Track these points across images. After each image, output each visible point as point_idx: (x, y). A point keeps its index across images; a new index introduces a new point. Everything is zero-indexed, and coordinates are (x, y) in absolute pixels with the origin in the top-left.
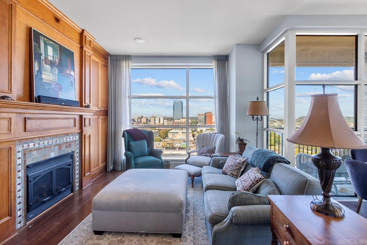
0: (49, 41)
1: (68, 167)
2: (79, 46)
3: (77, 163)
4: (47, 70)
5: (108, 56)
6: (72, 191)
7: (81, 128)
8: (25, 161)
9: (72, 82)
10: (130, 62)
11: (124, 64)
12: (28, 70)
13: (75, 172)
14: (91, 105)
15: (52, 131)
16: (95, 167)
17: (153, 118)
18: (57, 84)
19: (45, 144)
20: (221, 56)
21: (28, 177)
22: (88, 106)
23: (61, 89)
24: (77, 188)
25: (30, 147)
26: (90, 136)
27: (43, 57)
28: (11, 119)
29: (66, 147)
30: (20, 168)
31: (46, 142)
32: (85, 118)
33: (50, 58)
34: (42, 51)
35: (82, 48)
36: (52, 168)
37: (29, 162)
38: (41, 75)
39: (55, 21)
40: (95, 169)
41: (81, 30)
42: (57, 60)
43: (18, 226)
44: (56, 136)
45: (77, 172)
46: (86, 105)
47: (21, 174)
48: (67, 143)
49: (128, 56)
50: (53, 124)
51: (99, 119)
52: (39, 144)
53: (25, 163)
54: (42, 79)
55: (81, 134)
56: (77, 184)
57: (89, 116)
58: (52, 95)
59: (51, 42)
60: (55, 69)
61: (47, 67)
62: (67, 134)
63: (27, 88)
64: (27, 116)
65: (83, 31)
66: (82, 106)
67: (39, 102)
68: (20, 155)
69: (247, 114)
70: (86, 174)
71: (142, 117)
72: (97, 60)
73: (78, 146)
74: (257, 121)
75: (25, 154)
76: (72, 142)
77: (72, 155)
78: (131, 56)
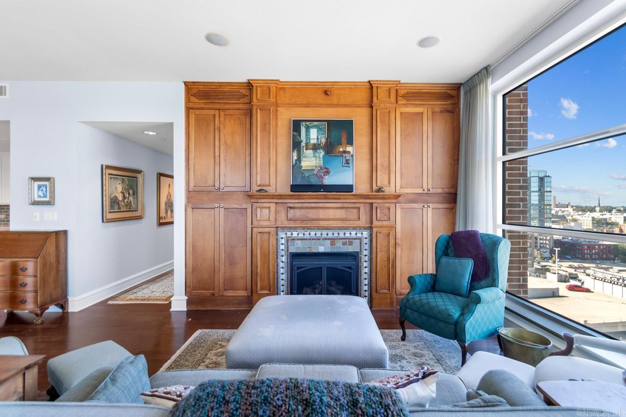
0: (312, 123)
3: (366, 269)
4: (308, 156)
7: (371, 222)
8: (288, 248)
9: (347, 160)
18: (321, 168)
19: (311, 235)
21: (292, 264)
23: (327, 173)
25: (293, 235)
27: (303, 144)
28: (270, 208)
29: (344, 244)
30: (283, 253)
31: (313, 233)
32: (377, 208)
33: (314, 141)
34: (303, 137)
36: (322, 264)
37: (293, 250)
38: (300, 163)
41: (366, 84)
42: (323, 141)
44: (327, 228)
46: (378, 188)
47: (284, 259)
48: (345, 239)
50: (322, 214)
51: (424, 208)
52: (304, 234)
53: (288, 250)
54: (302, 167)
55: (370, 229)
57: (386, 205)
58: (314, 182)
59: (316, 123)
60: (319, 152)
61: (310, 152)
62: (345, 228)
64: (289, 205)
68: (283, 241)
72: (418, 109)
73: (366, 246)
75: (288, 241)
76: (355, 239)
77: (354, 257)
78: (488, 66)
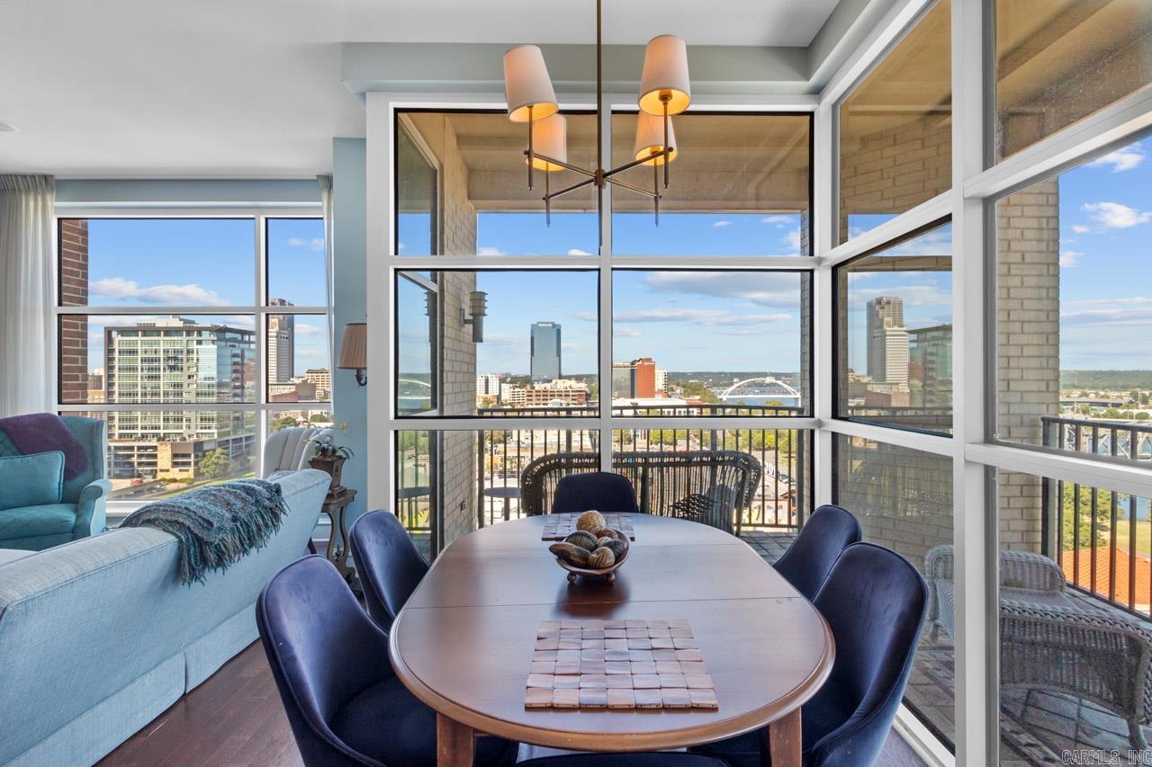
11: (32, 204)
78: (52, 176)
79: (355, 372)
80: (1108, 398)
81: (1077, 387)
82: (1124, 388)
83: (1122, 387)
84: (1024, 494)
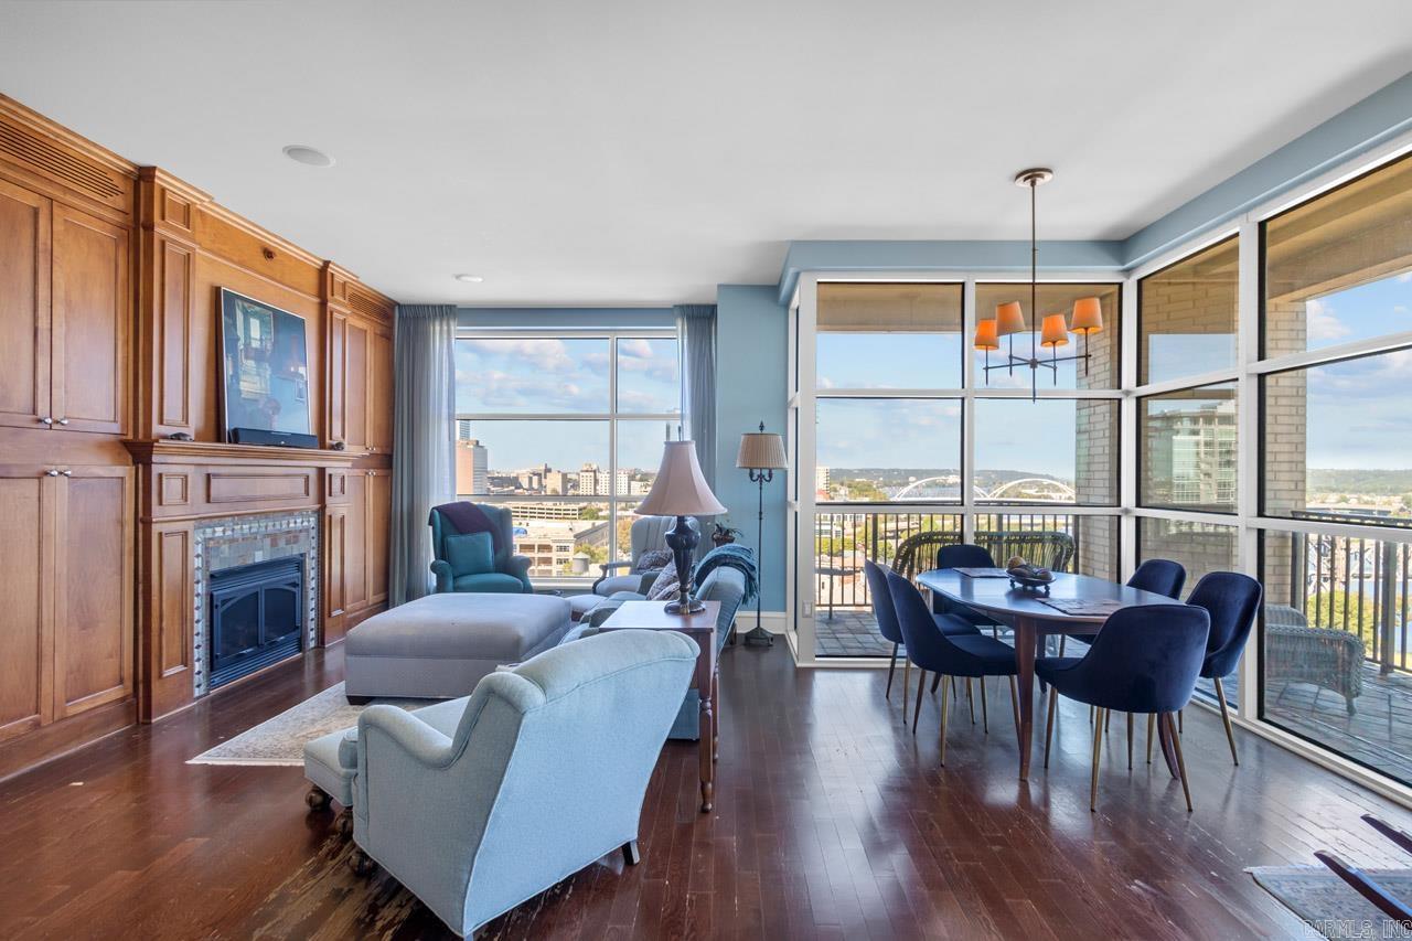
0: (253, 308)
1: (293, 589)
2: (316, 300)
3: (313, 584)
4: (249, 371)
5: (393, 309)
6: (301, 648)
7: (322, 500)
8: (207, 562)
9: (300, 390)
10: (452, 323)
11: (438, 328)
12: (213, 375)
13: (306, 604)
14: (346, 443)
15: (258, 503)
16: (355, 600)
17: (587, 474)
18: (268, 398)
19: (245, 532)
20: (699, 307)
21: (212, 596)
22: (339, 446)
23: (277, 409)
24: (312, 644)
25: (217, 535)
26: (343, 519)
27: (241, 345)
28: (186, 477)
29: (288, 543)
30: (199, 575)
31: (246, 527)
32: (330, 476)
33: (255, 344)
34: (240, 332)
35: (323, 304)
36: (257, 586)
37: (216, 567)
38: (240, 384)
39: (263, 259)
40: (358, 605)
41: (321, 264)
42: (269, 346)
43: (197, 692)
44: (265, 514)
45: (312, 604)
46: (335, 443)
47: (200, 588)
48: (289, 532)
49: (446, 306)
51: (367, 476)
52: (233, 530)
53: (208, 567)
54: (239, 392)
55: (321, 512)
56: (312, 634)
57: (340, 471)
58: (259, 424)
59: (257, 308)
60: (264, 367)
61: (251, 363)
62: (290, 513)
63: (213, 413)
64: (211, 470)
65: (327, 264)
66: (323, 446)
67: (236, 442)
68: (199, 549)
69: (737, 466)
70: (334, 614)
71: (548, 470)
72: (361, 324)
73: (314, 543)
74: (761, 481)
75: (207, 548)
76: (301, 531)
77: (299, 563)
78: (455, 306)
79: (748, 471)
80: (1373, 503)
81: (1334, 491)
82: (1394, 492)
83: (1391, 490)
84: (1277, 572)
